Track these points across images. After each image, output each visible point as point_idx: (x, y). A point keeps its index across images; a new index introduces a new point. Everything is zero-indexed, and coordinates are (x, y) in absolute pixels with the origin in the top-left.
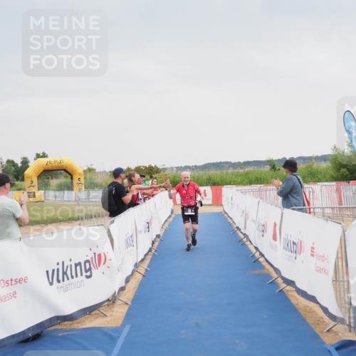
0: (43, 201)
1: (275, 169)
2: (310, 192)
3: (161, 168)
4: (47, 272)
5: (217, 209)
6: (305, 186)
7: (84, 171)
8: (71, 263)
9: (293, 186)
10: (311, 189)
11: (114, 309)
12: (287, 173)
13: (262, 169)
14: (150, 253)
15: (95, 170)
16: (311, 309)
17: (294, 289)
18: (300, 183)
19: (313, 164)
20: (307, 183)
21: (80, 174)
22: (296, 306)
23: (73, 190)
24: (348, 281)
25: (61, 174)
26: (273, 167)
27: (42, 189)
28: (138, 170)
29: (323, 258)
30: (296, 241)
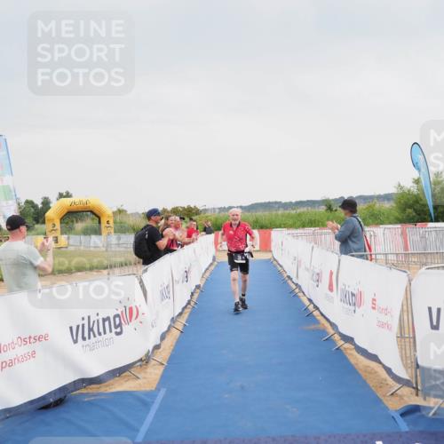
0: (67, 247)
1: (331, 210)
2: (371, 236)
3: (201, 208)
4: (71, 328)
5: (265, 256)
6: (367, 229)
7: (114, 213)
8: (98, 318)
9: (354, 229)
10: (372, 233)
11: (147, 370)
13: (317, 210)
14: (189, 306)
15: (126, 211)
16: (373, 369)
17: (353, 347)
18: (361, 225)
19: (375, 204)
20: (368, 226)
21: (109, 216)
23: (100, 234)
24: (414, 338)
25: (87, 215)
26: (330, 208)
27: (66, 233)
28: (175, 211)
29: (385, 311)
30: (355, 292)
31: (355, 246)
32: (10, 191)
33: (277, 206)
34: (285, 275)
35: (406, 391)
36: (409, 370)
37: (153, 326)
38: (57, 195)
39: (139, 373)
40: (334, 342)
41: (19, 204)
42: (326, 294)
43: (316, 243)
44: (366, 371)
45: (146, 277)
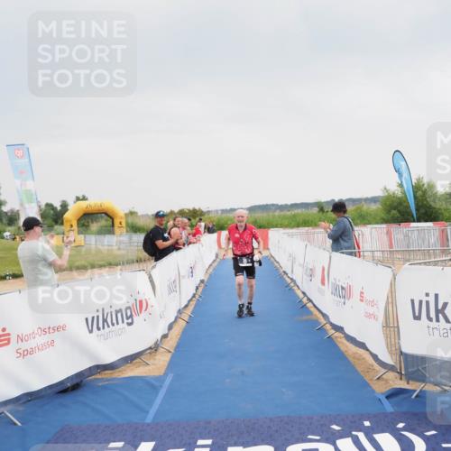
1: (323, 212)
2: (359, 235)
3: (205, 210)
4: (87, 319)
8: (111, 310)
9: (345, 228)
10: (360, 232)
11: (156, 357)
13: (310, 211)
14: (194, 299)
15: (137, 213)
16: (361, 356)
17: (342, 335)
18: (351, 226)
19: (363, 206)
21: (121, 218)
23: (114, 234)
24: (398, 327)
25: (102, 217)
26: (322, 210)
27: (82, 233)
28: (182, 213)
29: (372, 303)
30: (344, 286)
31: (346, 244)
32: (32, 195)
34: (281, 271)
35: (391, 375)
36: (394, 357)
37: (161, 317)
38: (74, 198)
39: (149, 360)
40: (326, 332)
41: (40, 207)
42: (319, 288)
43: (309, 241)
44: (354, 358)
45: (155, 273)
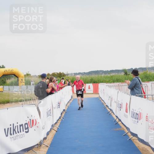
0: (2, 92)
1: (127, 75)
2: (145, 87)
3: (66, 73)
4: (5, 129)
5: (96, 96)
6: (143, 83)
7: (25, 75)
8: (18, 125)
9: (136, 83)
10: (146, 85)
11: (41, 149)
12: (133, 76)
13: (120, 74)
14: (60, 119)
15: (30, 75)
16: (146, 149)
17: (137, 138)
18: (140, 82)
19: (147, 72)
20: (144, 82)
21: (22, 77)
22: (138, 148)
23: (18, 85)
25: (12, 77)
26: (126, 73)
27: (2, 85)
28: (54, 75)
30: (138, 113)
33: (101, 72)
34: (105, 105)
37: (43, 129)
39: (37, 151)
40: (128, 136)
42: (125, 114)
43: (119, 90)
44: (143, 150)
45: (40, 106)
